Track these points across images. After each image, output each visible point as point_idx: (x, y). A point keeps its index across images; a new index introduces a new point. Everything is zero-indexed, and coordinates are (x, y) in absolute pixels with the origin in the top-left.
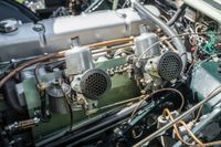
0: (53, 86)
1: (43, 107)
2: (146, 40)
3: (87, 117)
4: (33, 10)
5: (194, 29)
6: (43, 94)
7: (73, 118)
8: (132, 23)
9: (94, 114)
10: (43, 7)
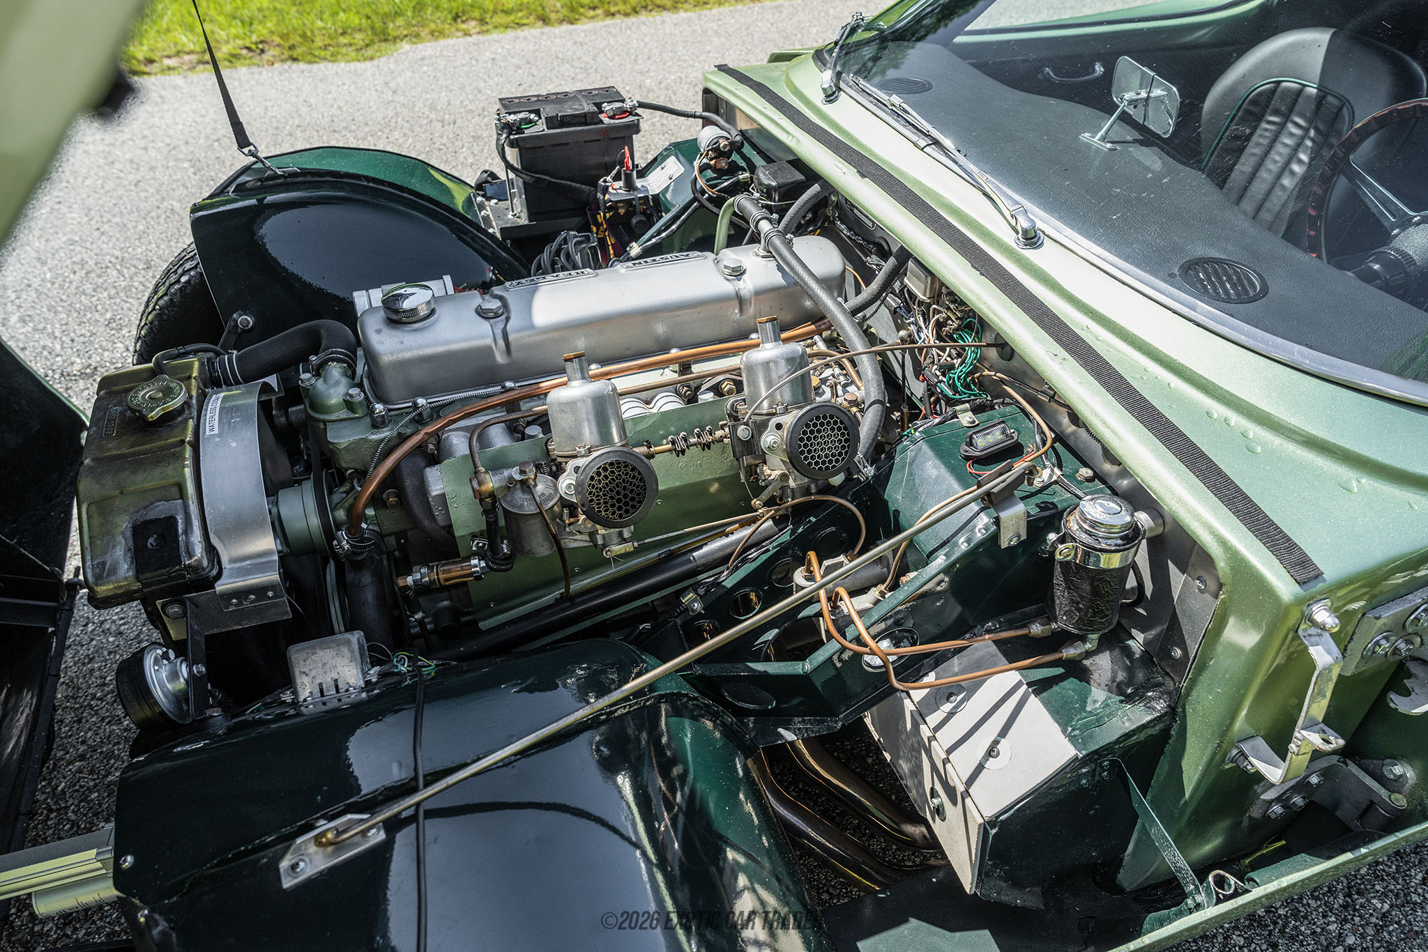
0: (511, 485)
1: (491, 532)
2: (766, 364)
3: (606, 563)
4: (495, 230)
5: (926, 320)
6: (489, 503)
7: (567, 564)
8: (759, 293)
9: (625, 556)
10: (524, 220)
